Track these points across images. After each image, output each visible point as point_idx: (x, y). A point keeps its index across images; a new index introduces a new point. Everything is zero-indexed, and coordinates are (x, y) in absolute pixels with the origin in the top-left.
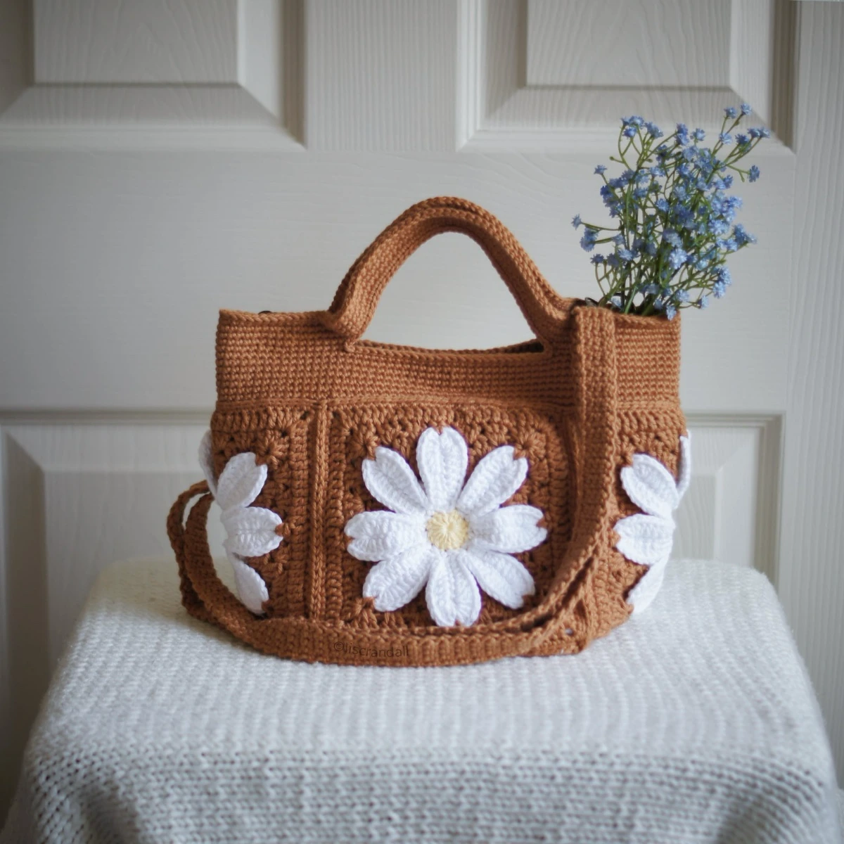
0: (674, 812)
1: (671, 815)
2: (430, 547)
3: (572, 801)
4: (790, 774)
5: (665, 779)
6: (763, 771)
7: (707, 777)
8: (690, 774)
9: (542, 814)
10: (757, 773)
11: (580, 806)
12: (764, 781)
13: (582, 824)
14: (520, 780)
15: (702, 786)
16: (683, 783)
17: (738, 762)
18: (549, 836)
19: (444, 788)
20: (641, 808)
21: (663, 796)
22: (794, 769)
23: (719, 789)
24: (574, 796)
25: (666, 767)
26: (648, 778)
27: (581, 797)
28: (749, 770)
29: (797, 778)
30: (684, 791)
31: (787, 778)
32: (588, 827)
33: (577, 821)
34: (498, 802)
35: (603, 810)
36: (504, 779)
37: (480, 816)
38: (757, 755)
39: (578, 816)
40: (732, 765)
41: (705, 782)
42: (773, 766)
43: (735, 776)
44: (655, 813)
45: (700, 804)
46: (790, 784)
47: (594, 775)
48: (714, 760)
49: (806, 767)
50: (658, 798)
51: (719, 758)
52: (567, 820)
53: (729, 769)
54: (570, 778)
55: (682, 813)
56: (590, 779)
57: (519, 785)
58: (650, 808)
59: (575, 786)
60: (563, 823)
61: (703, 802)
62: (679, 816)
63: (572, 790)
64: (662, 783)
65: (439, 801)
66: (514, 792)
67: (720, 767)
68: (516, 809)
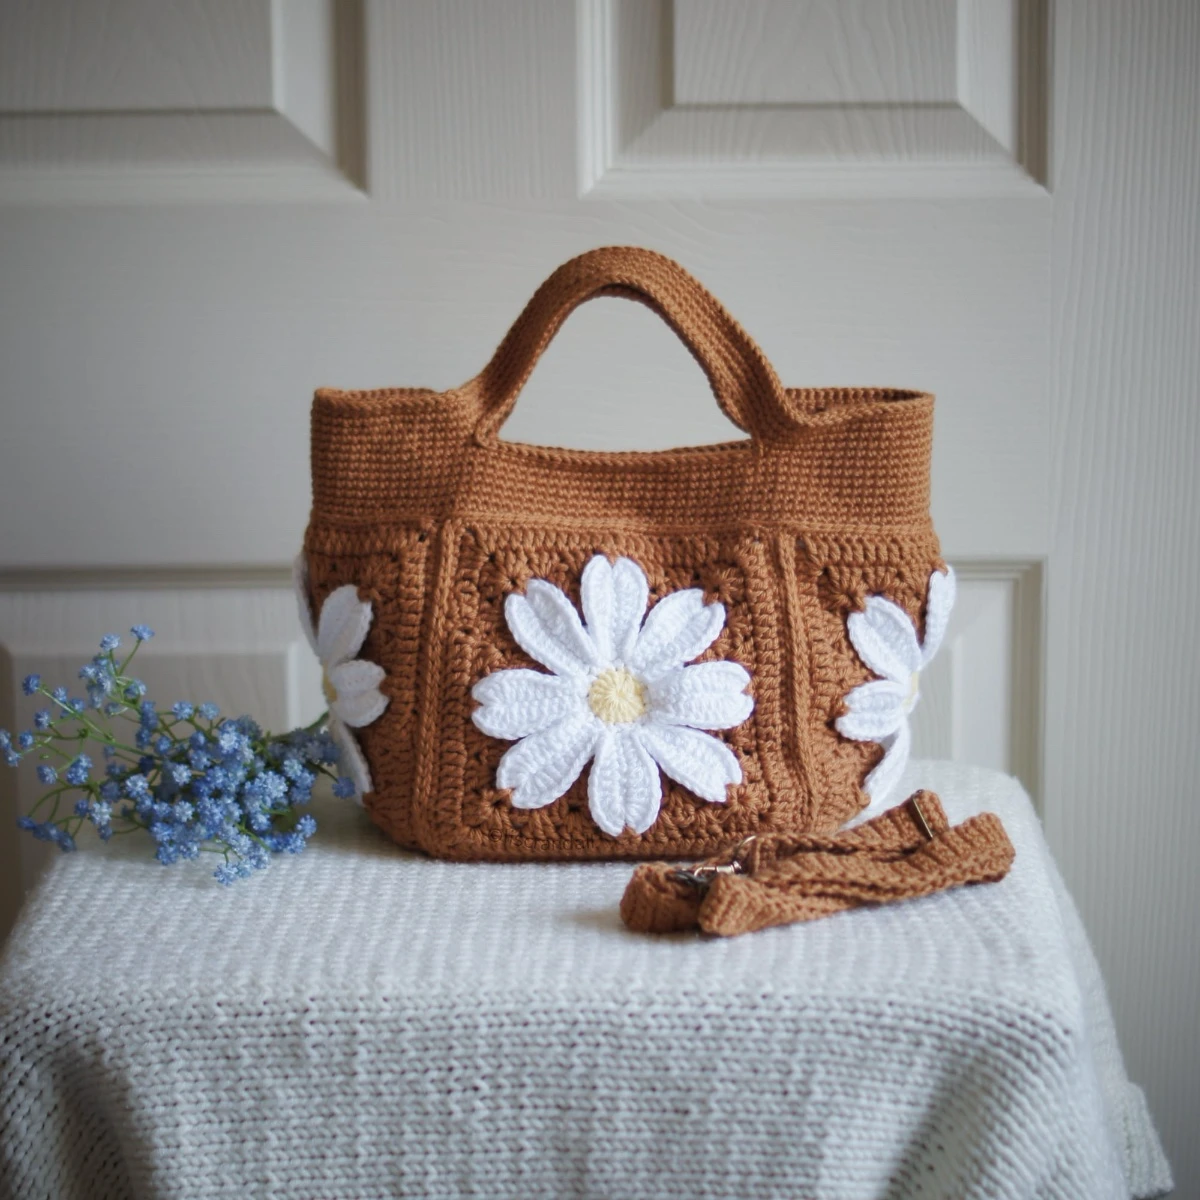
0: (866, 1073)
1: (862, 1078)
3: (725, 1060)
4: (1023, 1017)
5: (853, 1027)
6: (987, 1014)
7: (910, 1023)
8: (887, 1021)
9: (684, 1079)
10: (978, 1017)
11: (736, 1067)
12: (988, 1027)
13: (740, 1091)
14: (653, 1032)
15: (903, 1037)
16: (877, 1033)
17: (952, 1003)
18: (694, 1108)
19: (550, 1045)
20: (820, 1068)
21: (849, 1051)
22: (1029, 1011)
23: (927, 1041)
24: (727, 1053)
25: (854, 1011)
26: (829, 1026)
27: (737, 1055)
28: (968, 1013)
29: (1034, 1023)
30: (878, 1043)
31: (1020, 1023)
32: (747, 1094)
33: (733, 1087)
34: (624, 1063)
35: (768, 1072)
36: (633, 1031)
37: (599, 1083)
38: (978, 993)
39: (734, 1081)
40: (944, 1006)
41: (907, 1031)
42: (1000, 1007)
43: (949, 1022)
44: (839, 1074)
45: (901, 1062)
46: (1024, 1031)
47: (755, 1024)
48: (919, 1001)
49: (1045, 1009)
50: (843, 1054)
51: (926, 997)
52: (719, 1086)
53: (940, 1012)
54: (723, 1028)
55: (877, 1075)
56: (750, 1030)
57: (652, 1039)
58: (831, 1067)
59: (729, 1039)
60: (713, 1090)
61: (905, 1058)
62: (873, 1079)
63: (725, 1045)
64: (848, 1034)
65: (543, 1063)
66: (645, 1049)
67: (928, 1010)
68: (649, 1073)
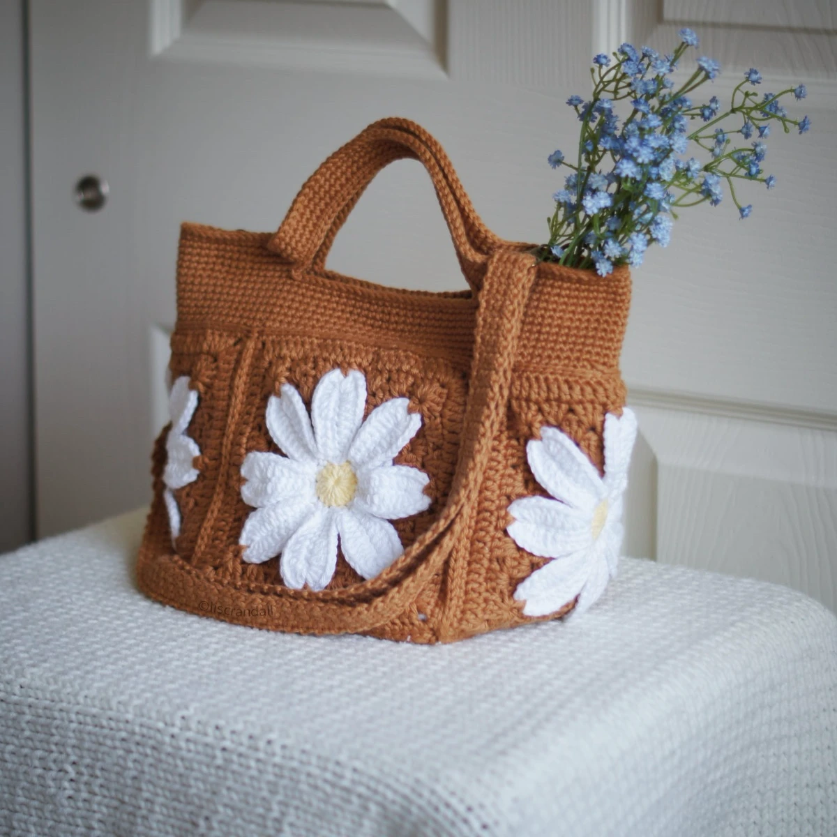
0: (325, 824)
1: (322, 828)
2: (315, 500)
3: (229, 789)
4: (448, 805)
5: (320, 783)
6: (420, 795)
7: (362, 790)
8: (346, 783)
9: (200, 797)
10: (413, 797)
11: (235, 796)
12: (420, 808)
13: (235, 817)
14: (184, 753)
15: (355, 799)
16: (338, 792)
17: (397, 780)
18: (202, 823)
19: (115, 748)
20: (292, 811)
21: (315, 802)
22: (454, 801)
23: (373, 808)
24: (230, 783)
25: (325, 769)
26: (303, 777)
27: (237, 786)
28: (407, 791)
29: (456, 813)
30: (336, 801)
31: (442, 808)
32: (239, 821)
33: (229, 812)
34: (162, 774)
35: (255, 806)
36: (169, 749)
37: (144, 786)
38: (422, 776)
39: (233, 809)
40: (391, 781)
41: (360, 796)
42: (433, 792)
43: (390, 795)
44: (306, 821)
45: (353, 822)
46: (446, 817)
47: (253, 763)
48: (375, 772)
49: (469, 801)
50: (310, 804)
51: (381, 771)
52: (221, 809)
53: (388, 786)
54: (230, 761)
55: (333, 827)
56: (248, 767)
57: (183, 759)
58: (301, 814)
59: (233, 772)
60: (216, 812)
61: (356, 819)
62: (331, 831)
63: (229, 775)
64: (316, 787)
65: (108, 760)
66: (176, 766)
67: (378, 781)
68: (177, 787)
